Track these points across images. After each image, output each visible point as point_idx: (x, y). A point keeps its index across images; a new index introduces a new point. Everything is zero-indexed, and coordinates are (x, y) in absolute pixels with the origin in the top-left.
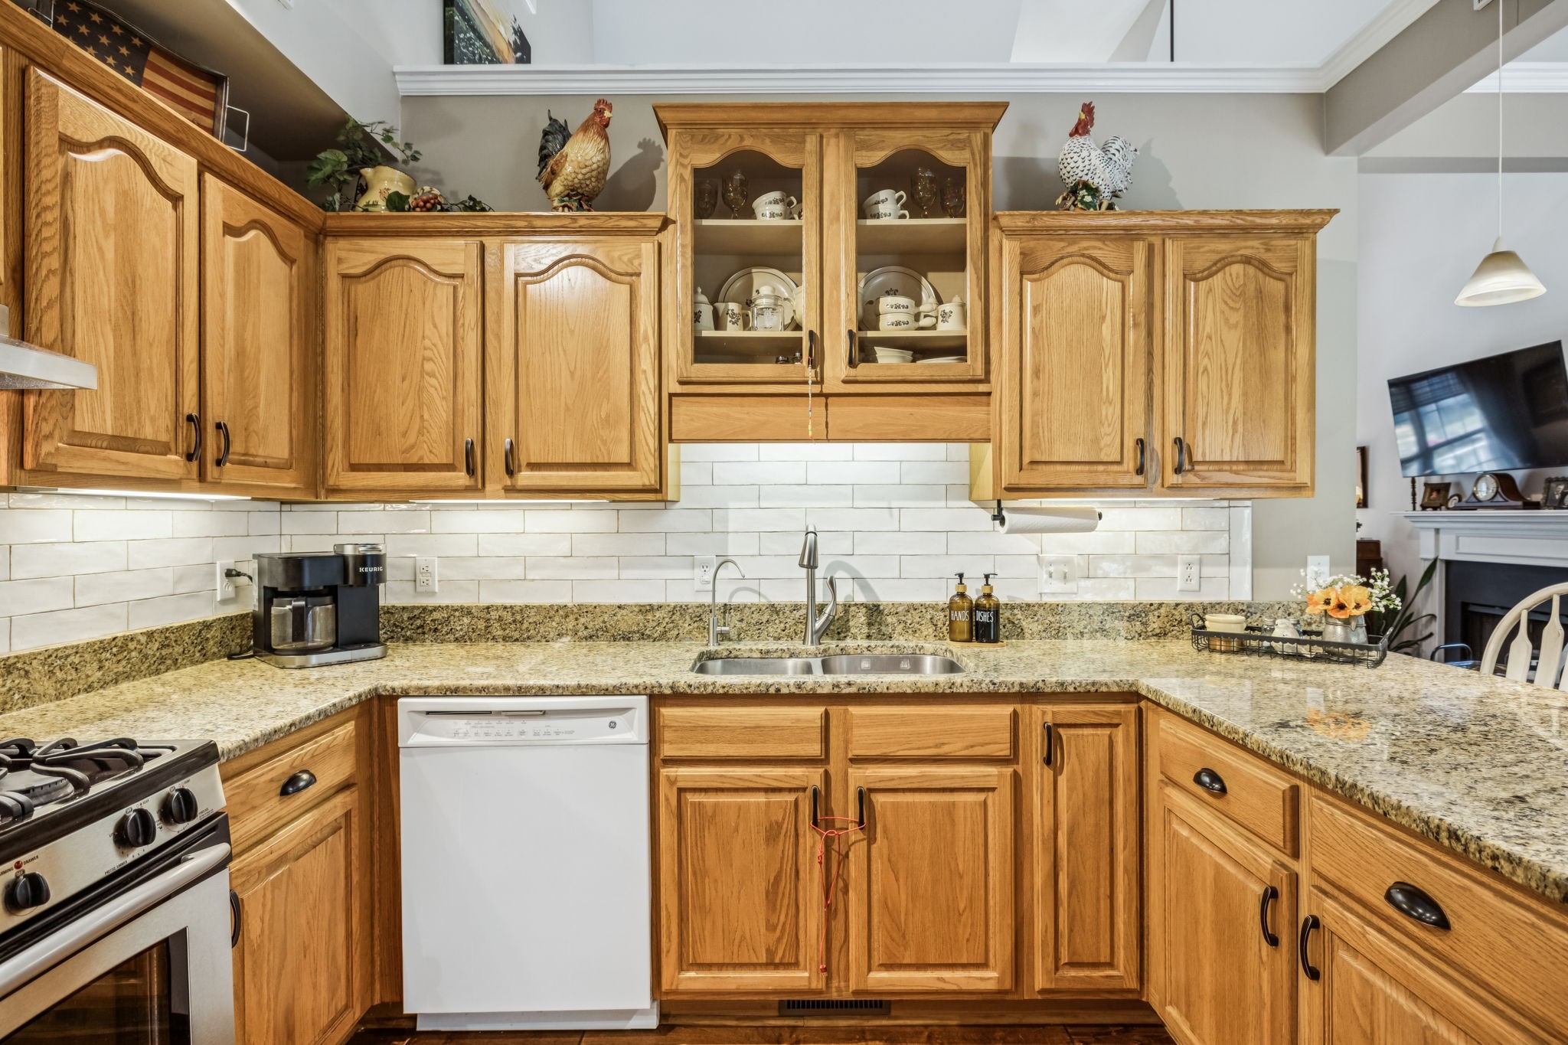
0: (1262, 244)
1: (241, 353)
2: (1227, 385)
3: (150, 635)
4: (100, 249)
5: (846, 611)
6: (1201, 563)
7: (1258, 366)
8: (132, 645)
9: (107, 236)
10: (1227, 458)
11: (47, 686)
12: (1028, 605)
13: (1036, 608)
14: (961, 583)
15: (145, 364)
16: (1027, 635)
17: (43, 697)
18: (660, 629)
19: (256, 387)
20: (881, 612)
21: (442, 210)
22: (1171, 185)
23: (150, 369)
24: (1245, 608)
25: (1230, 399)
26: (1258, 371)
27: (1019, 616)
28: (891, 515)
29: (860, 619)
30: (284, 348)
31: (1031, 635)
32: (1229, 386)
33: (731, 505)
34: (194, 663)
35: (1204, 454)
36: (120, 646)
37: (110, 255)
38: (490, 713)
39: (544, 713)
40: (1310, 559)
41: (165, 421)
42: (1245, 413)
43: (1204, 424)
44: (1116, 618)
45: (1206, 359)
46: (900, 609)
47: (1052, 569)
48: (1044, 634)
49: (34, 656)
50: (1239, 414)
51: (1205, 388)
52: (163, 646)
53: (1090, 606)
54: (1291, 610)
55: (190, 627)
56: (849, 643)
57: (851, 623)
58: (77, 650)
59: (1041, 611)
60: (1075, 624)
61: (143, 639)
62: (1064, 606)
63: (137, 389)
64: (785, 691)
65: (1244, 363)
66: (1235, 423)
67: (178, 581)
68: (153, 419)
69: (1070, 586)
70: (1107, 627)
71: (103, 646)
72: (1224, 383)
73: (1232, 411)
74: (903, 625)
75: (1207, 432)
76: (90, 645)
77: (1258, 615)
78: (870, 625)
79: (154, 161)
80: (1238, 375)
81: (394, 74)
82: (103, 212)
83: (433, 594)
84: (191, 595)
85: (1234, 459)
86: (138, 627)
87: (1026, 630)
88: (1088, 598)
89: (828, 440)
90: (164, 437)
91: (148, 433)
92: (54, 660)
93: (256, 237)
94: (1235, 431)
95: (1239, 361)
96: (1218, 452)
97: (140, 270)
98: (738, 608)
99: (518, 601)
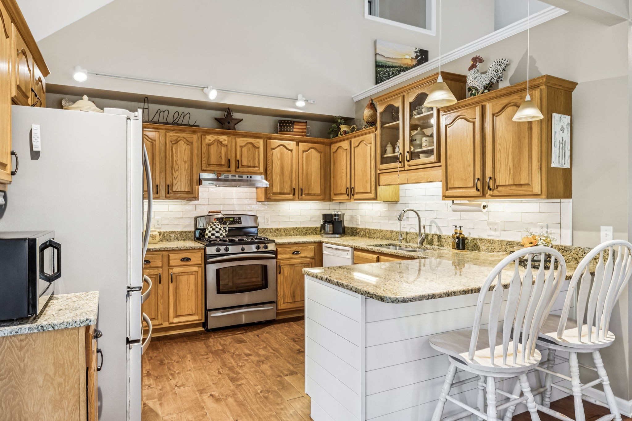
0: (519, 97)
1: (307, 174)
2: (507, 155)
3: (304, 228)
4: (277, 164)
5: (433, 236)
6: (547, 227)
7: (518, 146)
8: (300, 229)
9: (278, 161)
10: (507, 184)
11: (283, 234)
12: (481, 239)
13: (484, 240)
14: (456, 229)
15: (285, 180)
16: (481, 250)
17: (283, 235)
18: (394, 238)
19: (311, 180)
20: (441, 238)
21: (357, 130)
22: (536, 65)
23: (286, 181)
24: (563, 248)
25: (508, 160)
26: (518, 148)
27: (479, 243)
28: (446, 205)
29: (436, 240)
30: (319, 171)
31: (483, 250)
32: (508, 156)
33: (410, 202)
34: (314, 235)
35: (499, 183)
36: (298, 229)
37: (279, 164)
38: (333, 248)
39: (339, 249)
40: (602, 227)
41: (289, 189)
42: (513, 166)
43: (499, 171)
44: (511, 247)
45: (500, 146)
46: (446, 237)
47: (491, 227)
48: (486, 250)
49: (282, 228)
50: (511, 166)
51: (499, 157)
52: (306, 230)
53: (502, 241)
54: (586, 251)
55: (313, 227)
56: (433, 246)
57: (434, 240)
58: (289, 229)
59: (485, 242)
60: (496, 248)
61: (302, 228)
62: (493, 240)
63: (284, 185)
64: (370, 250)
65: (513, 145)
66: (510, 169)
67: (312, 218)
68: (287, 189)
69: (497, 233)
70: (508, 250)
71: (294, 229)
72: (506, 154)
73: (509, 165)
74: (446, 242)
75: (500, 174)
76: (291, 228)
77: (570, 252)
78: (438, 241)
79: (287, 146)
80: (511, 150)
81: (352, 98)
82: (278, 158)
83: (358, 225)
84: (314, 221)
85: (510, 184)
86: (302, 226)
87: (481, 248)
88: (502, 238)
89: (408, 183)
90: (288, 192)
91: (286, 191)
92: (285, 230)
93: (311, 151)
94: (510, 173)
95: (511, 145)
96: (504, 181)
97: (284, 165)
98: (409, 233)
99: (370, 228)
